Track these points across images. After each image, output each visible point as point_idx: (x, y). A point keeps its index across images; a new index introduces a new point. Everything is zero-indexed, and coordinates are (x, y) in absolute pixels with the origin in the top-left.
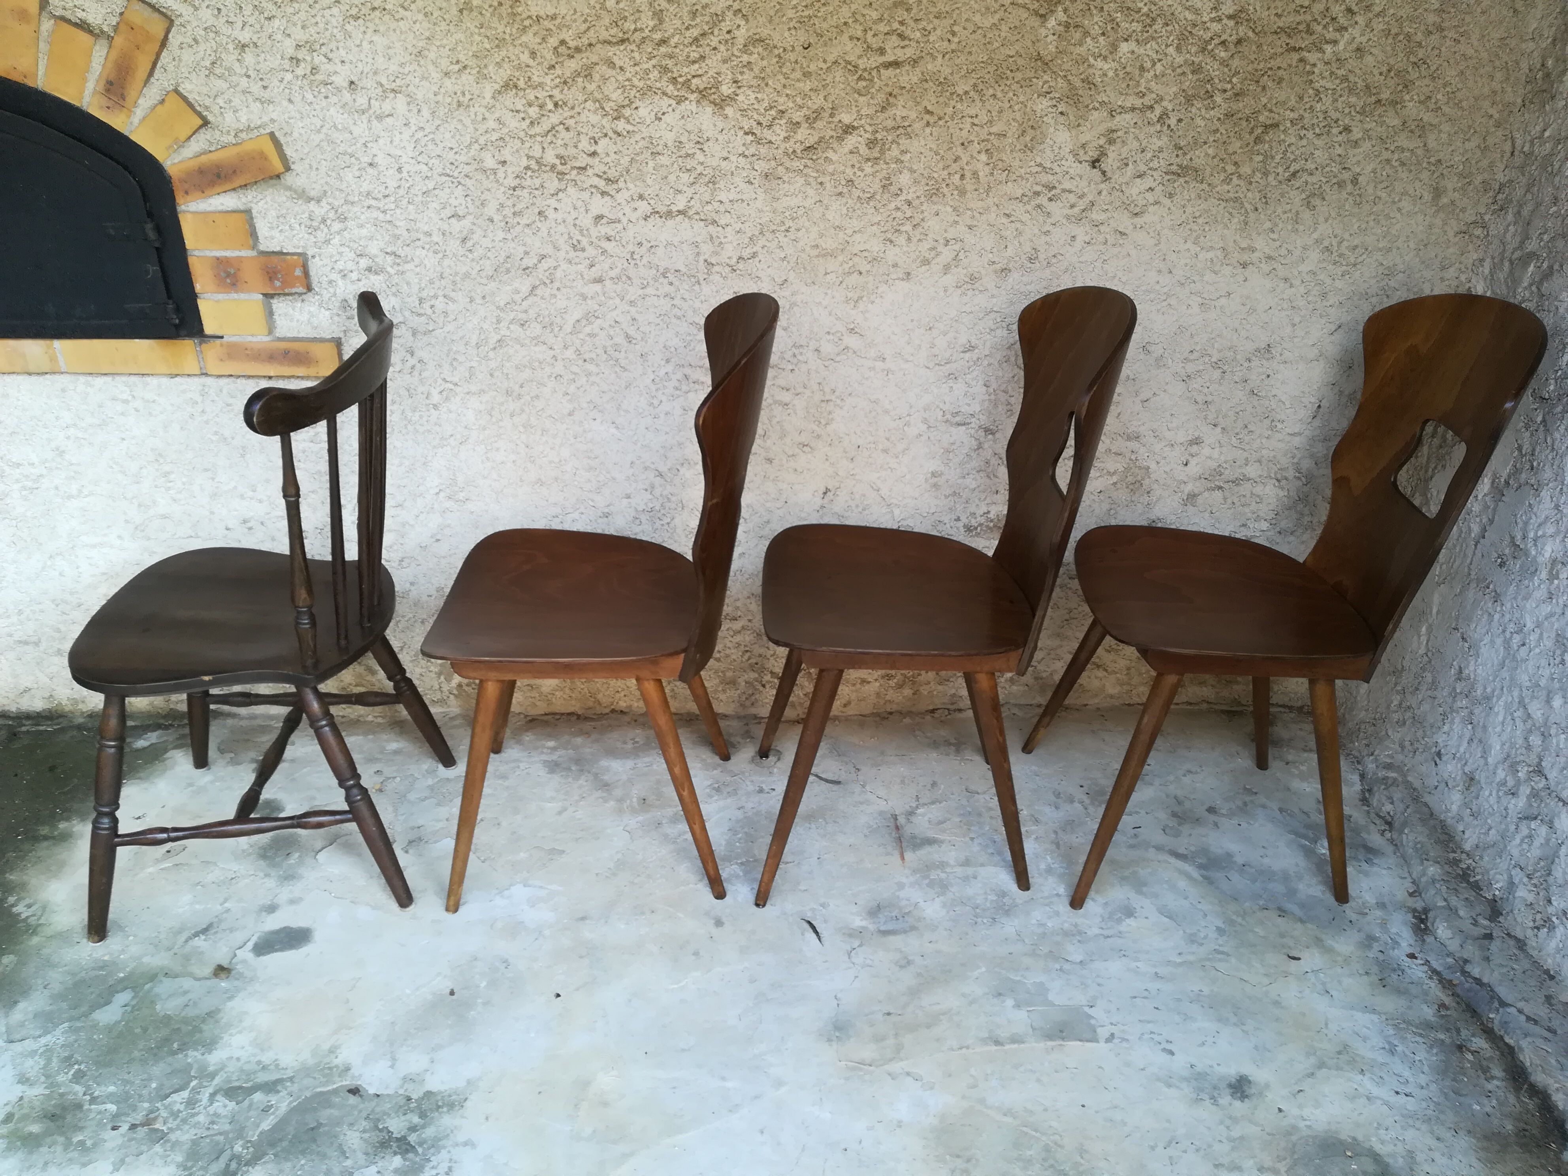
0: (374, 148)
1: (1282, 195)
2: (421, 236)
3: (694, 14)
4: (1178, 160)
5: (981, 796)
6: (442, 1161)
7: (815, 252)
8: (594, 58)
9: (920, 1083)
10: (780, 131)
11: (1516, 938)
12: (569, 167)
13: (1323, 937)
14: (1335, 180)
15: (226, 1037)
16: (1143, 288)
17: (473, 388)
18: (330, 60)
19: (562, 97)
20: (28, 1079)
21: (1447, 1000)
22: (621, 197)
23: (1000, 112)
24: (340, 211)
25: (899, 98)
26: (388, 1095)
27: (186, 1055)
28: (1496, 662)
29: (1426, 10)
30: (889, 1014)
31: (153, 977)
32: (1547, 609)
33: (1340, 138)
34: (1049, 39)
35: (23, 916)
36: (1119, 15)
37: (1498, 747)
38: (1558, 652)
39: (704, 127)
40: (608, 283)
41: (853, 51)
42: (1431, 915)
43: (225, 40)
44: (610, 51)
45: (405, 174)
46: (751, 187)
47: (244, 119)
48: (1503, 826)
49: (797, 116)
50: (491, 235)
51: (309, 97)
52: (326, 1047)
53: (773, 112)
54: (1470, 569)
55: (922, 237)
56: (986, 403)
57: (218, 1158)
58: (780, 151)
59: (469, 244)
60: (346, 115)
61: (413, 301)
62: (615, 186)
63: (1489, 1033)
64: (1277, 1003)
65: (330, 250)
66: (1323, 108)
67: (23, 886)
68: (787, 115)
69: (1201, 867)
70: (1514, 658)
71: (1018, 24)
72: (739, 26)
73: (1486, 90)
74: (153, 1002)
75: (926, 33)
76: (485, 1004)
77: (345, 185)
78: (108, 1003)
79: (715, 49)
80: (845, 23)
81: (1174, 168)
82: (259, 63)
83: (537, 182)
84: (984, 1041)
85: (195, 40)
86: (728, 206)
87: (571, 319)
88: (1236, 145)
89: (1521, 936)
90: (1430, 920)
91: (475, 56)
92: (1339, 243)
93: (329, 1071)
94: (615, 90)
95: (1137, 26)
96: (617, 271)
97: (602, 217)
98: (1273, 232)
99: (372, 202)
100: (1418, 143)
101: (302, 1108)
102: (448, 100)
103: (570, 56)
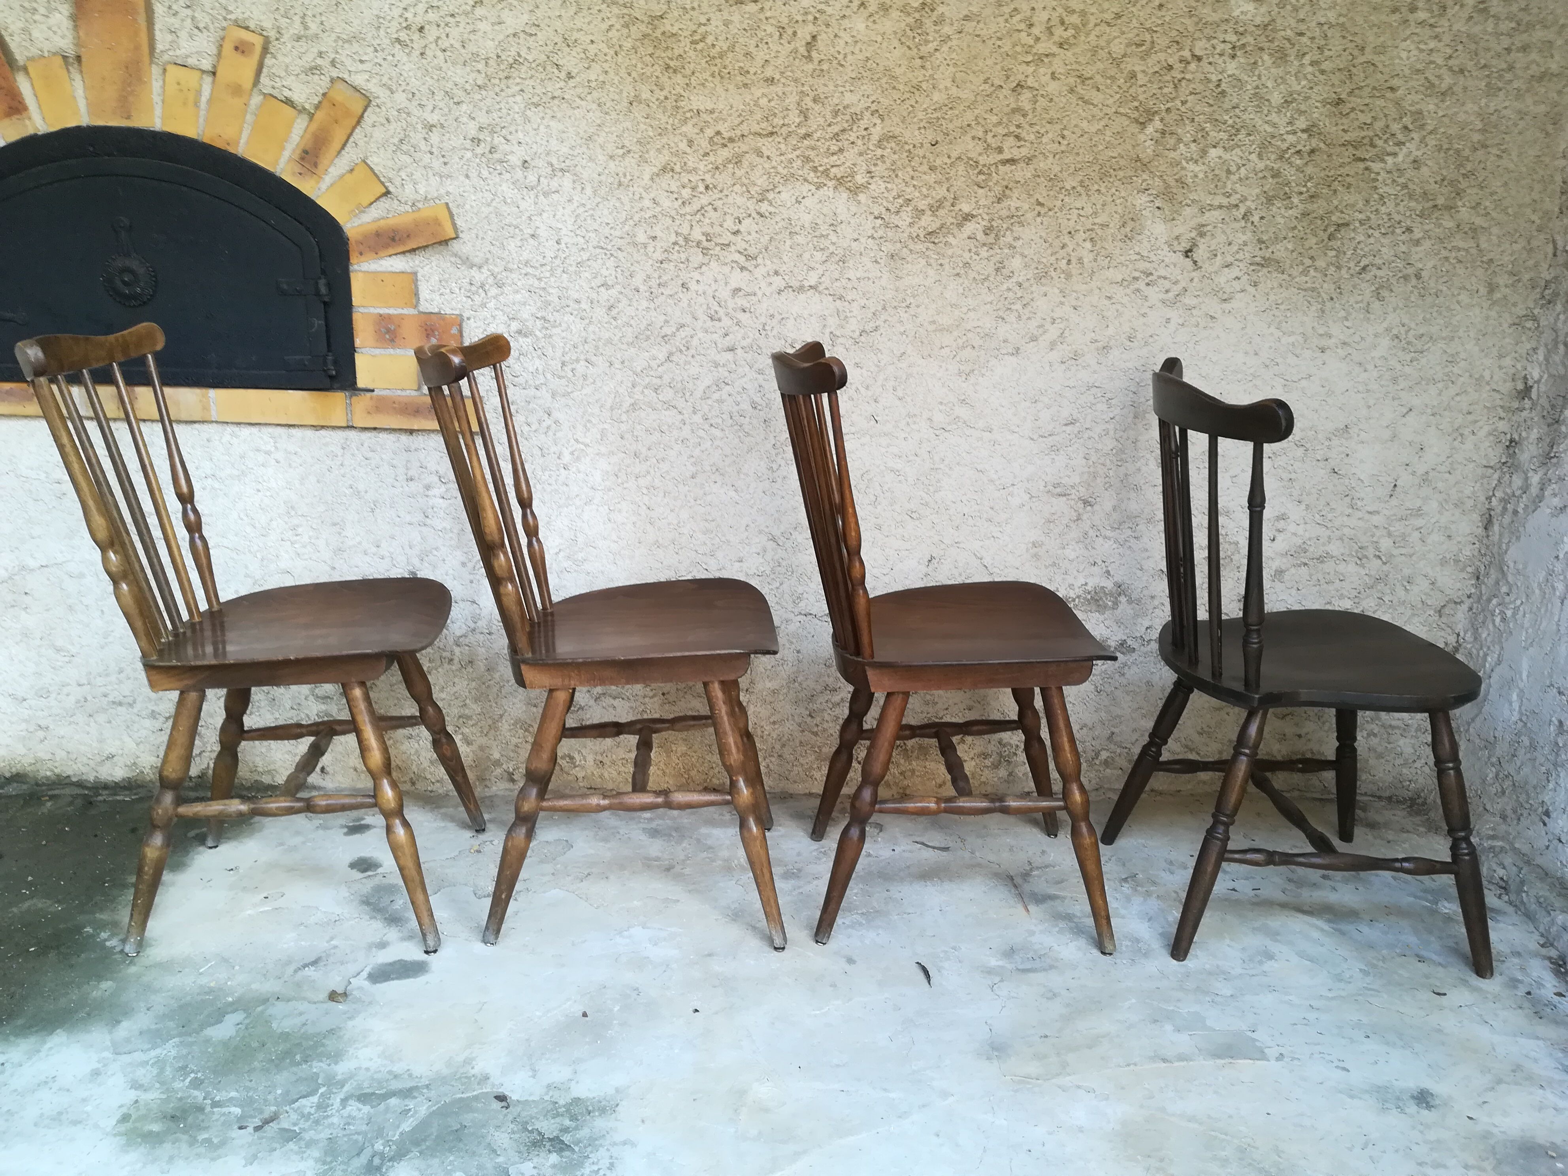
0: (538, 221)
1: (1354, 287)
2: (571, 303)
3: (836, 113)
4: (1261, 252)
6: (601, 1157)
7: (933, 327)
8: (745, 148)
9: (1093, 1095)
10: (906, 217)
12: (713, 243)
13: (1470, 980)
14: (1400, 275)
15: (351, 1051)
17: (603, 450)
18: (508, 141)
19: (713, 181)
20: (141, 1086)
22: (760, 272)
24: (499, 277)
25: (1014, 190)
26: (534, 1101)
27: (311, 1066)
30: (1046, 1036)
31: (265, 1001)
33: (1403, 237)
34: (1147, 144)
35: (119, 948)
36: (1208, 125)
39: (838, 211)
40: (739, 351)
41: (974, 149)
43: (414, 120)
44: (760, 142)
45: (563, 246)
46: (877, 266)
47: (422, 191)
49: (922, 204)
50: (635, 304)
51: (485, 173)
52: (461, 1058)
53: (900, 201)
54: (1558, 625)
55: (1031, 315)
56: (1086, 476)
57: (358, 1155)
58: (906, 235)
59: (614, 312)
60: (516, 191)
61: (556, 365)
62: (754, 262)
65: (485, 313)
66: (1387, 211)
67: (116, 923)
68: (913, 203)
69: (1328, 920)
71: (1120, 130)
72: (875, 124)
73: (1528, 200)
74: (268, 1022)
76: (622, 1024)
77: (506, 253)
78: (219, 1021)
79: (853, 143)
80: (969, 125)
81: (1258, 259)
82: (443, 142)
83: (683, 256)
84: (1151, 1059)
85: (388, 120)
86: (855, 283)
87: (701, 386)
88: (1312, 241)
91: (639, 142)
92: (1407, 332)
93: (467, 1080)
94: (761, 176)
95: (1223, 136)
96: (749, 341)
97: (739, 290)
98: (1347, 320)
99: (530, 270)
100: (1472, 244)
101: (443, 1112)
102: (611, 180)
103: (724, 145)
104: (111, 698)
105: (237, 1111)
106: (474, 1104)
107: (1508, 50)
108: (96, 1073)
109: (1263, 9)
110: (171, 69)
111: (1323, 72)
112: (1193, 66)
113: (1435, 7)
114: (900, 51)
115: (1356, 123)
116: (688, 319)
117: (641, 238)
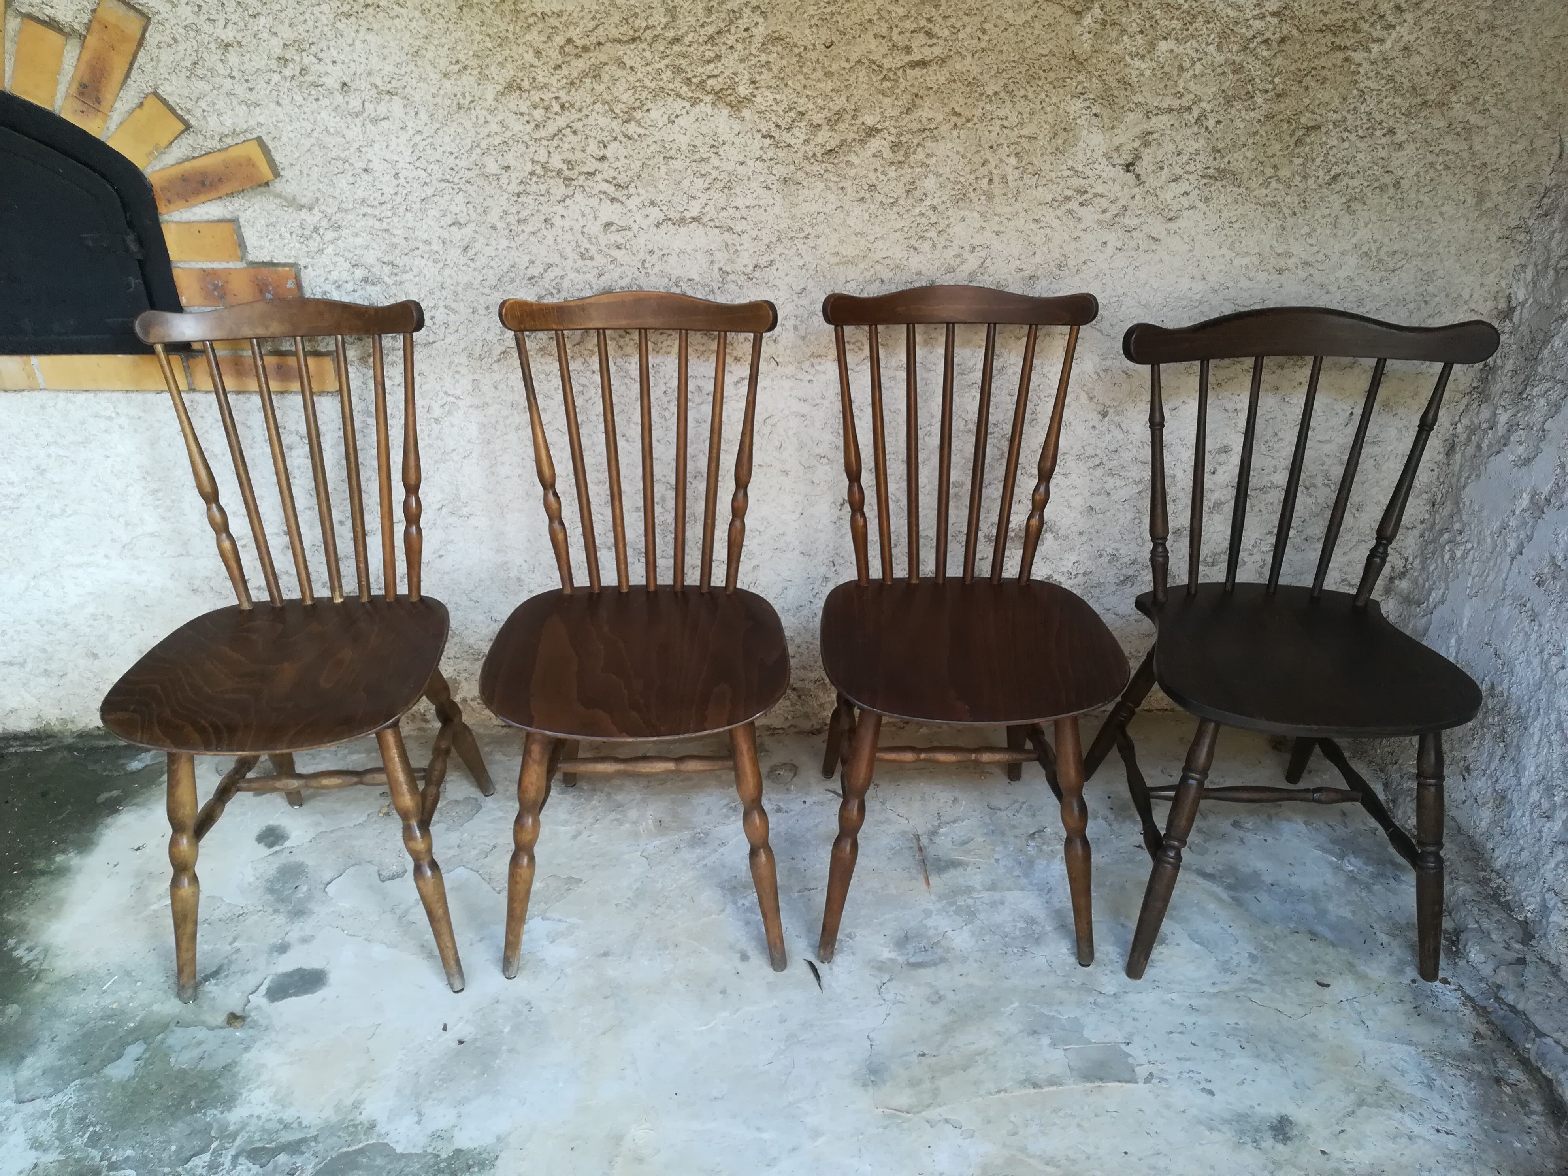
0: (369, 153)
1: (1322, 199)
2: (420, 245)
4: (1215, 163)
5: (1004, 813)
7: (834, 260)
8: (603, 58)
9: (959, 1131)
10: (800, 133)
11: (1549, 962)
12: (576, 172)
13: (1356, 962)
14: (1376, 184)
15: (245, 1093)
16: (1175, 295)
17: (477, 402)
18: (320, 60)
19: (569, 98)
20: (41, 1144)
21: (1483, 1029)
22: (632, 203)
23: (1031, 114)
24: (333, 219)
25: (926, 99)
26: (416, 1154)
27: (205, 1115)
28: (1531, 682)
29: (1477, 7)
30: (923, 1055)
31: (164, 1027)
33: (1384, 141)
34: (1084, 38)
35: (25, 961)
36: (1158, 12)
37: (1532, 769)
39: (719, 130)
41: (877, 50)
42: (1463, 936)
43: (206, 39)
44: (621, 50)
45: (402, 180)
46: (768, 192)
47: (228, 123)
48: (1536, 849)
49: (818, 118)
50: (494, 243)
51: (299, 99)
52: (349, 1102)
53: (792, 114)
55: (948, 244)
58: (800, 155)
59: (471, 253)
60: (338, 119)
62: (626, 192)
63: (1525, 1063)
64: (1313, 1036)
65: (324, 259)
66: (1368, 109)
67: (23, 927)
68: (807, 117)
69: (1230, 887)
71: (1052, 21)
72: (757, 23)
73: (1536, 91)
74: (167, 1056)
75: (955, 30)
76: (510, 1051)
77: (339, 191)
78: (120, 1056)
79: (732, 47)
80: (870, 21)
81: (1211, 171)
82: (243, 63)
83: (543, 188)
84: (1023, 1083)
85: (174, 39)
86: (744, 212)
88: (1276, 148)
89: (1554, 961)
90: (1462, 943)
91: (476, 55)
92: (1379, 249)
93: (354, 1129)
94: (625, 91)
95: (1177, 24)
96: (627, 279)
97: (612, 224)
98: (1311, 237)
99: (368, 210)
100: (1464, 146)
101: (330, 1170)
102: (448, 102)
103: (577, 56)
106: (359, 1159)
116: (555, 258)
117: (492, 168)
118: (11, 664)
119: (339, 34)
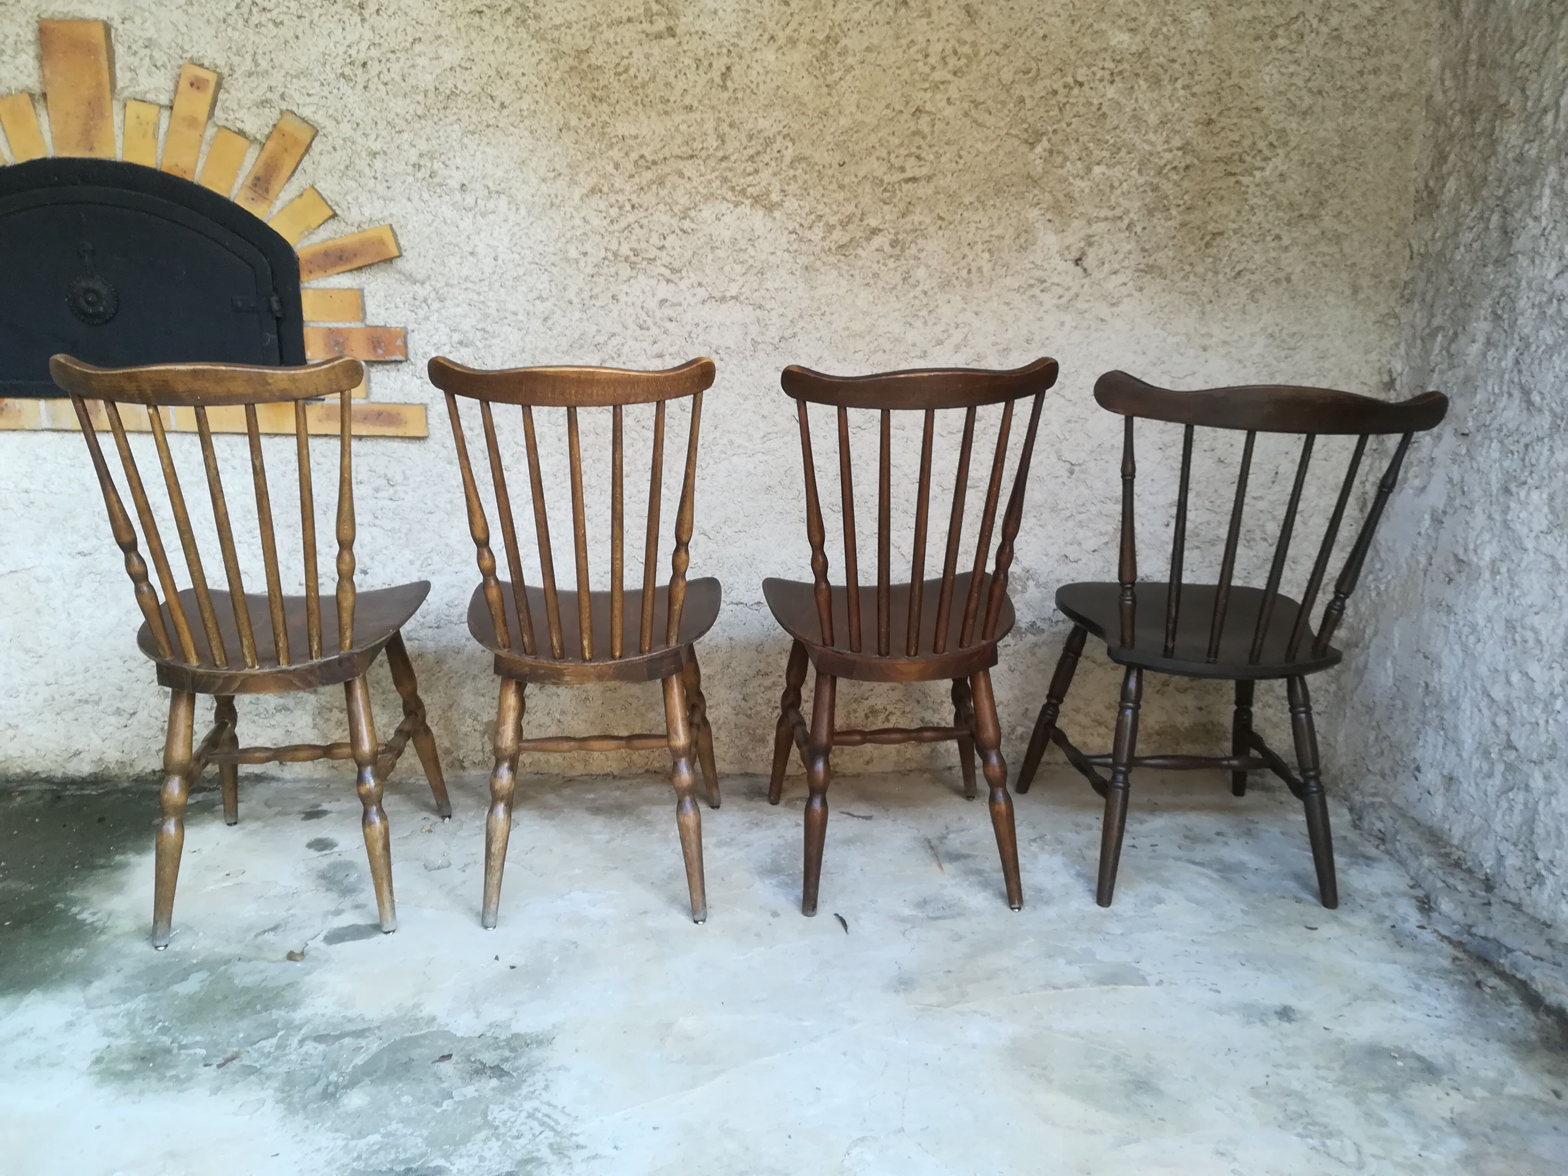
0: (476, 240)
1: (1231, 290)
2: (508, 315)
3: (750, 137)
4: (1144, 260)
6: (537, 1081)
7: (847, 333)
8: (667, 170)
9: (988, 1018)
10: (818, 233)
11: (1512, 902)
12: (640, 258)
14: (1272, 278)
15: (309, 1000)
18: (447, 166)
19: (638, 200)
20: (113, 1033)
21: (1461, 955)
22: (684, 284)
24: (440, 292)
25: (917, 206)
26: (476, 1037)
27: (271, 1014)
28: (1457, 666)
30: (949, 972)
31: (228, 962)
32: (1493, 603)
33: (1273, 244)
34: (1037, 162)
35: (89, 921)
36: (1091, 144)
37: (1470, 740)
38: (1510, 636)
39: (755, 227)
41: (879, 169)
42: (1432, 897)
43: (358, 148)
44: (681, 164)
45: (500, 262)
46: (793, 277)
47: (367, 213)
48: (1485, 809)
49: (833, 220)
50: (569, 315)
51: (426, 196)
52: (409, 1004)
53: (813, 217)
55: (936, 321)
57: (314, 1084)
58: (818, 248)
59: (550, 323)
60: (455, 212)
62: (679, 275)
63: (1502, 974)
64: (1306, 959)
65: (428, 325)
66: (1258, 220)
67: (85, 900)
68: (824, 219)
70: (1473, 655)
71: (1012, 150)
72: (787, 147)
73: (1385, 208)
74: (230, 979)
75: (938, 156)
76: (560, 973)
77: (448, 270)
78: (184, 979)
79: (767, 164)
80: (873, 147)
81: (1142, 267)
82: (386, 167)
83: (613, 270)
84: (1043, 987)
85: (334, 148)
86: (773, 293)
88: (1191, 249)
89: (1515, 900)
90: (1433, 900)
91: (569, 166)
92: (1281, 331)
93: (416, 1022)
94: (683, 196)
95: (1105, 153)
96: (676, 348)
97: (666, 300)
98: (1226, 321)
99: (469, 285)
100: (1335, 249)
101: (394, 1048)
102: (543, 201)
103: (648, 168)
104: (77, 697)
105: (203, 1052)
106: (422, 1040)
107: (1361, 73)
108: (70, 1025)
109: (1138, 39)
110: (131, 104)
111: (1194, 95)
112: (1076, 91)
113: (1294, 36)
114: (806, 81)
115: (1227, 141)
116: (618, 329)
117: (573, 253)
118: (87, 702)
119: (464, 146)
